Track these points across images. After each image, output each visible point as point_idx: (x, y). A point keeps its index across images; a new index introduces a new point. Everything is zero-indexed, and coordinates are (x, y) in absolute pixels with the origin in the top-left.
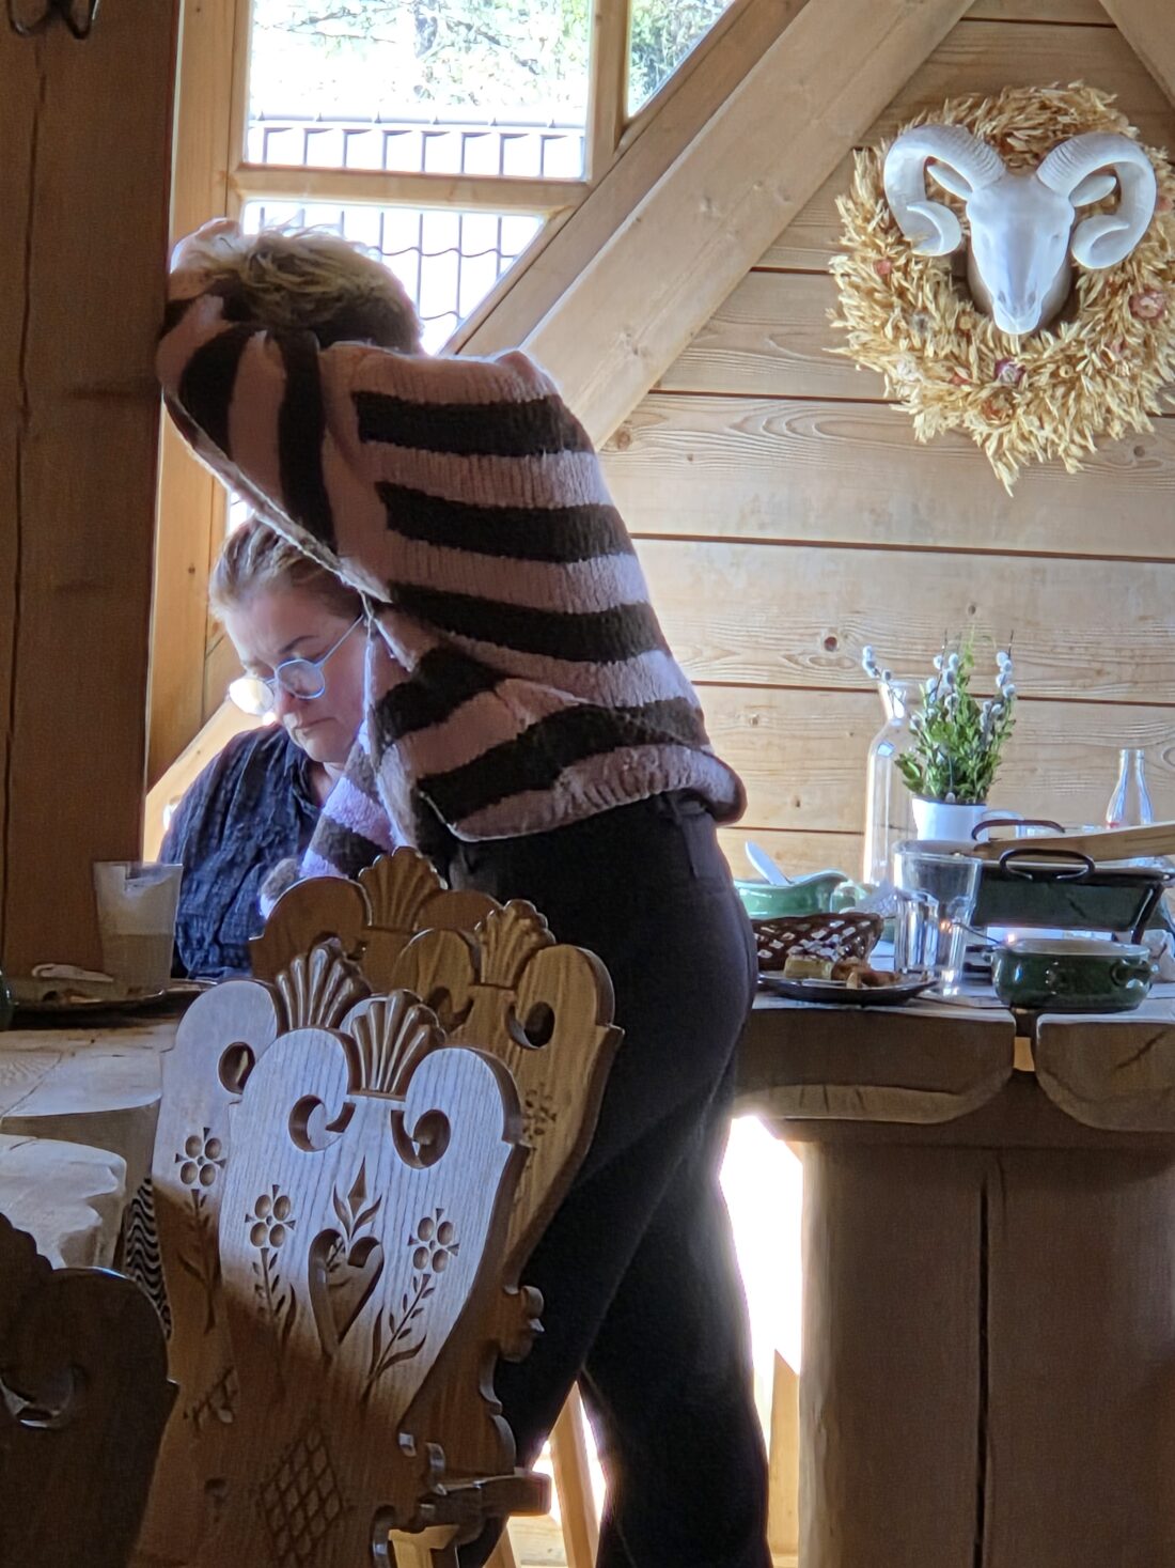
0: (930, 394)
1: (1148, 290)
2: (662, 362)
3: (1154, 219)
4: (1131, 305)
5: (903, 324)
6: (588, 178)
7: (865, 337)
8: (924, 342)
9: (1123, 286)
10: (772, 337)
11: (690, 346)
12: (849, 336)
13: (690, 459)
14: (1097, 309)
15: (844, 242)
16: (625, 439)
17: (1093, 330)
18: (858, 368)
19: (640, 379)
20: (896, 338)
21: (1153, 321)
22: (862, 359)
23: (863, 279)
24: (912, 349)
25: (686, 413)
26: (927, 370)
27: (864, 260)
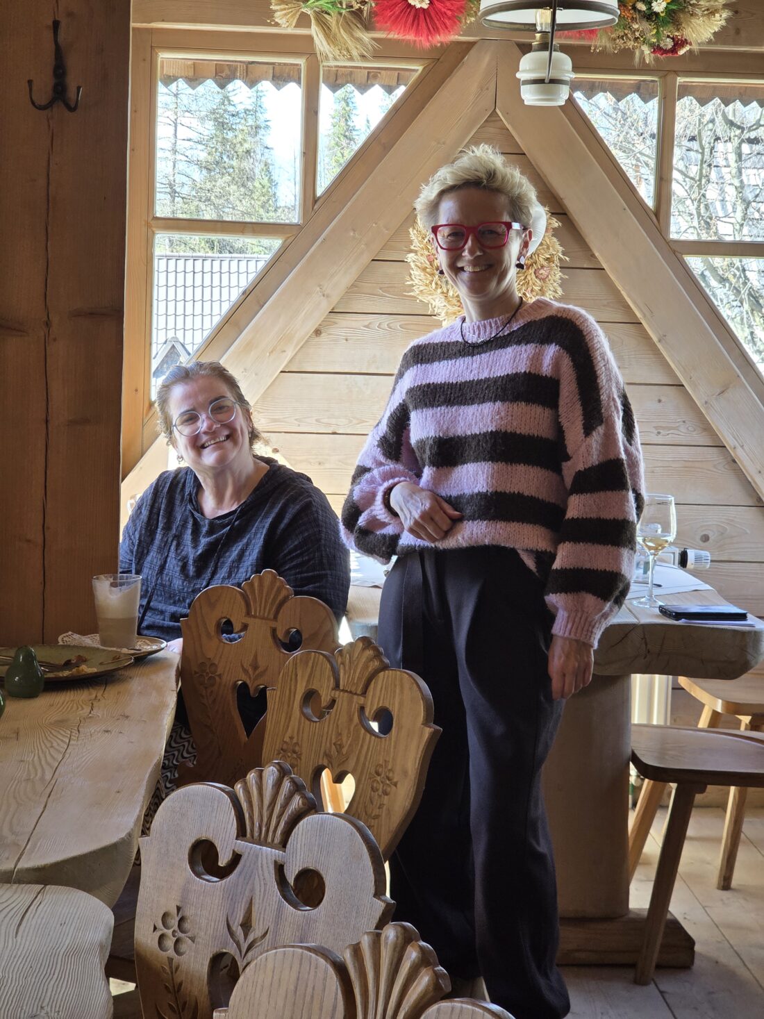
0: (450, 311)
1: (542, 267)
2: (335, 299)
3: (544, 236)
4: (535, 273)
5: (439, 282)
6: (301, 222)
7: (422, 288)
8: (448, 290)
9: (532, 265)
10: (381, 289)
11: (346, 292)
12: (414, 288)
13: (347, 340)
14: (520, 275)
15: (412, 247)
16: (319, 332)
17: (519, 284)
18: (418, 301)
19: (325, 307)
20: (436, 288)
21: (544, 280)
22: (420, 297)
23: (421, 263)
24: (443, 293)
25: (344, 321)
26: (449, 301)
27: (422, 255)
